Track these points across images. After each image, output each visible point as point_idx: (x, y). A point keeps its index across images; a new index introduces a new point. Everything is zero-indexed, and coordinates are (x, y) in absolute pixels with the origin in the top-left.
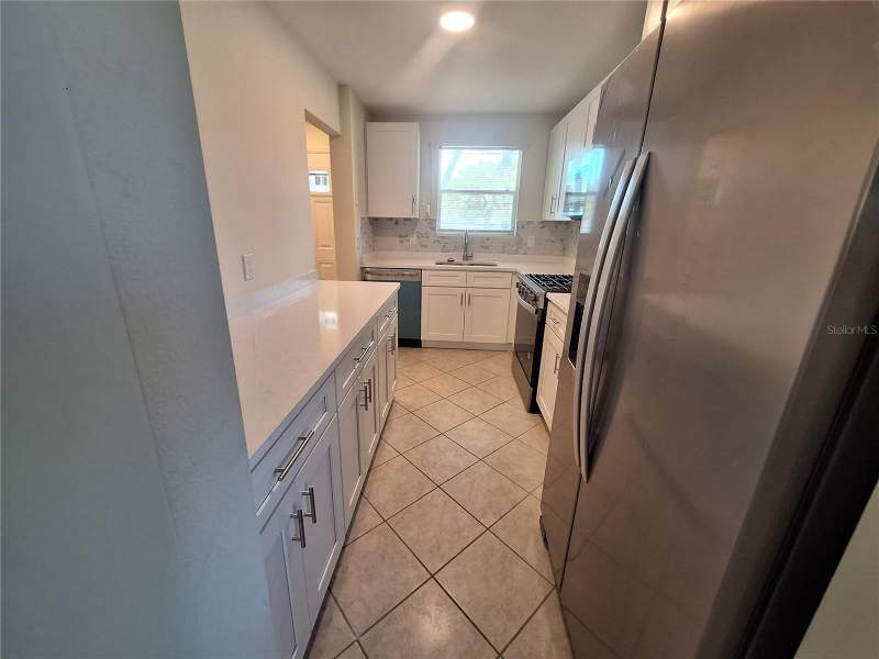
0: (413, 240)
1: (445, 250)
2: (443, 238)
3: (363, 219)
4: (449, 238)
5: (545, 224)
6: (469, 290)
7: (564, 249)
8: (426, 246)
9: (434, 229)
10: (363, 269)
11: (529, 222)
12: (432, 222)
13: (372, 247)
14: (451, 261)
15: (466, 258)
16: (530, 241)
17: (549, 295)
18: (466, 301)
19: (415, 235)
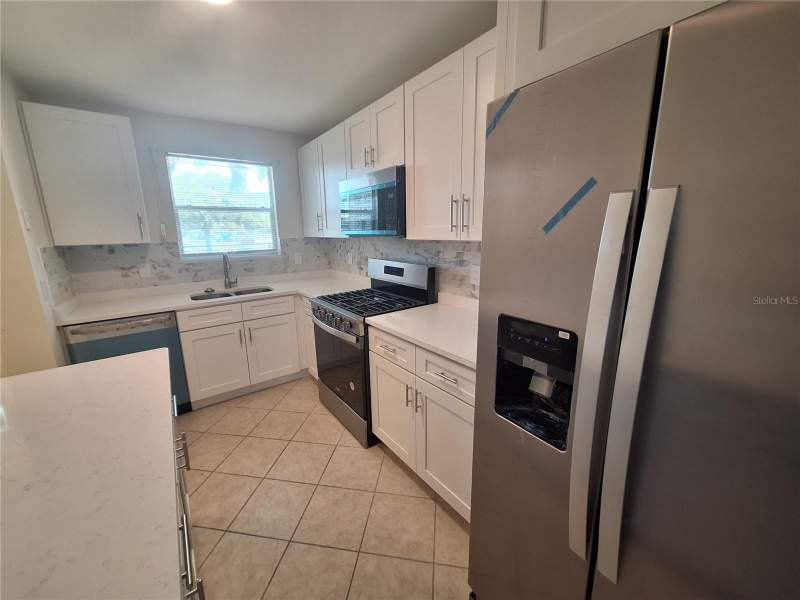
0: (146, 271)
1: (196, 278)
2: (193, 264)
3: (44, 250)
4: (201, 263)
5: (309, 240)
6: (248, 325)
7: (329, 263)
8: (167, 278)
9: (176, 254)
10: (61, 329)
11: (293, 240)
12: (172, 245)
13: (71, 290)
14: (210, 294)
15: (229, 285)
16: (298, 258)
17: (369, 320)
18: (246, 337)
19: (148, 265)
